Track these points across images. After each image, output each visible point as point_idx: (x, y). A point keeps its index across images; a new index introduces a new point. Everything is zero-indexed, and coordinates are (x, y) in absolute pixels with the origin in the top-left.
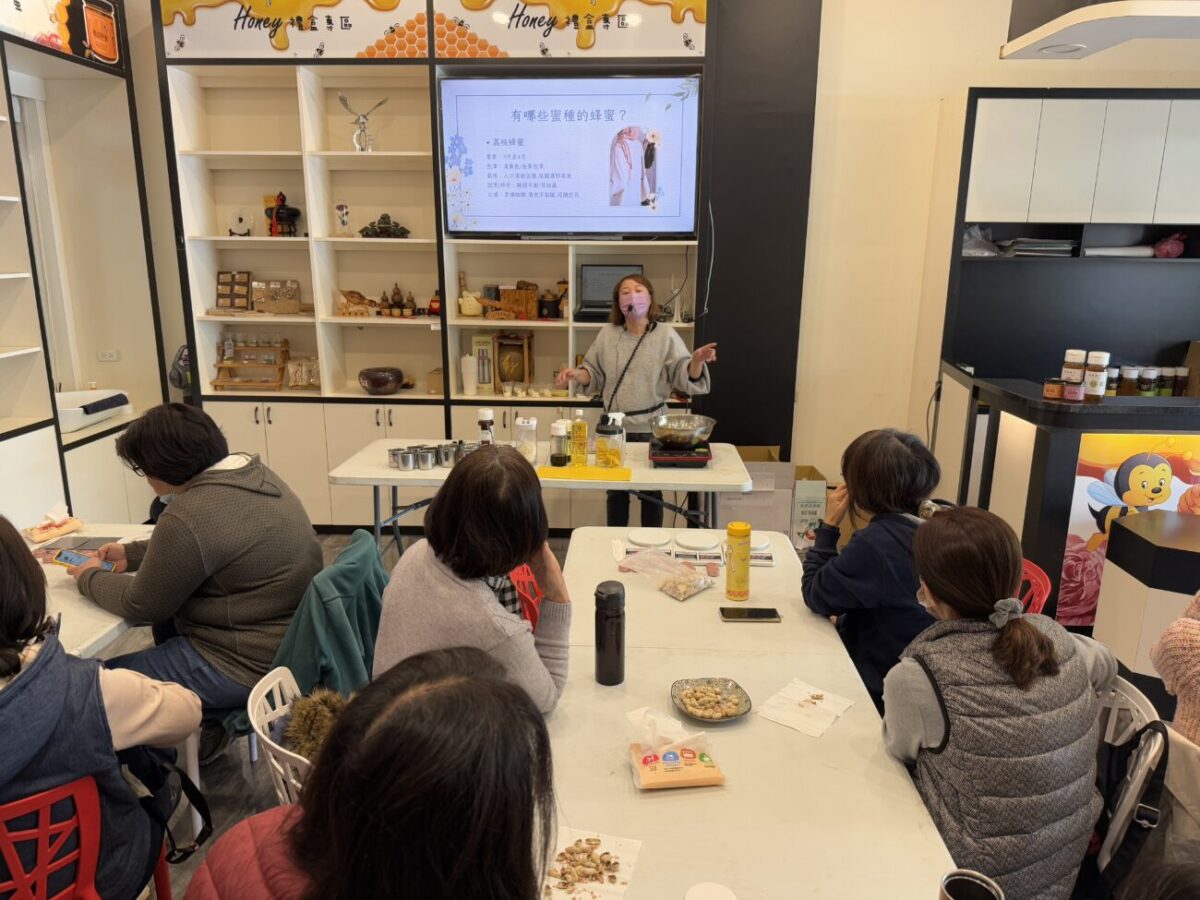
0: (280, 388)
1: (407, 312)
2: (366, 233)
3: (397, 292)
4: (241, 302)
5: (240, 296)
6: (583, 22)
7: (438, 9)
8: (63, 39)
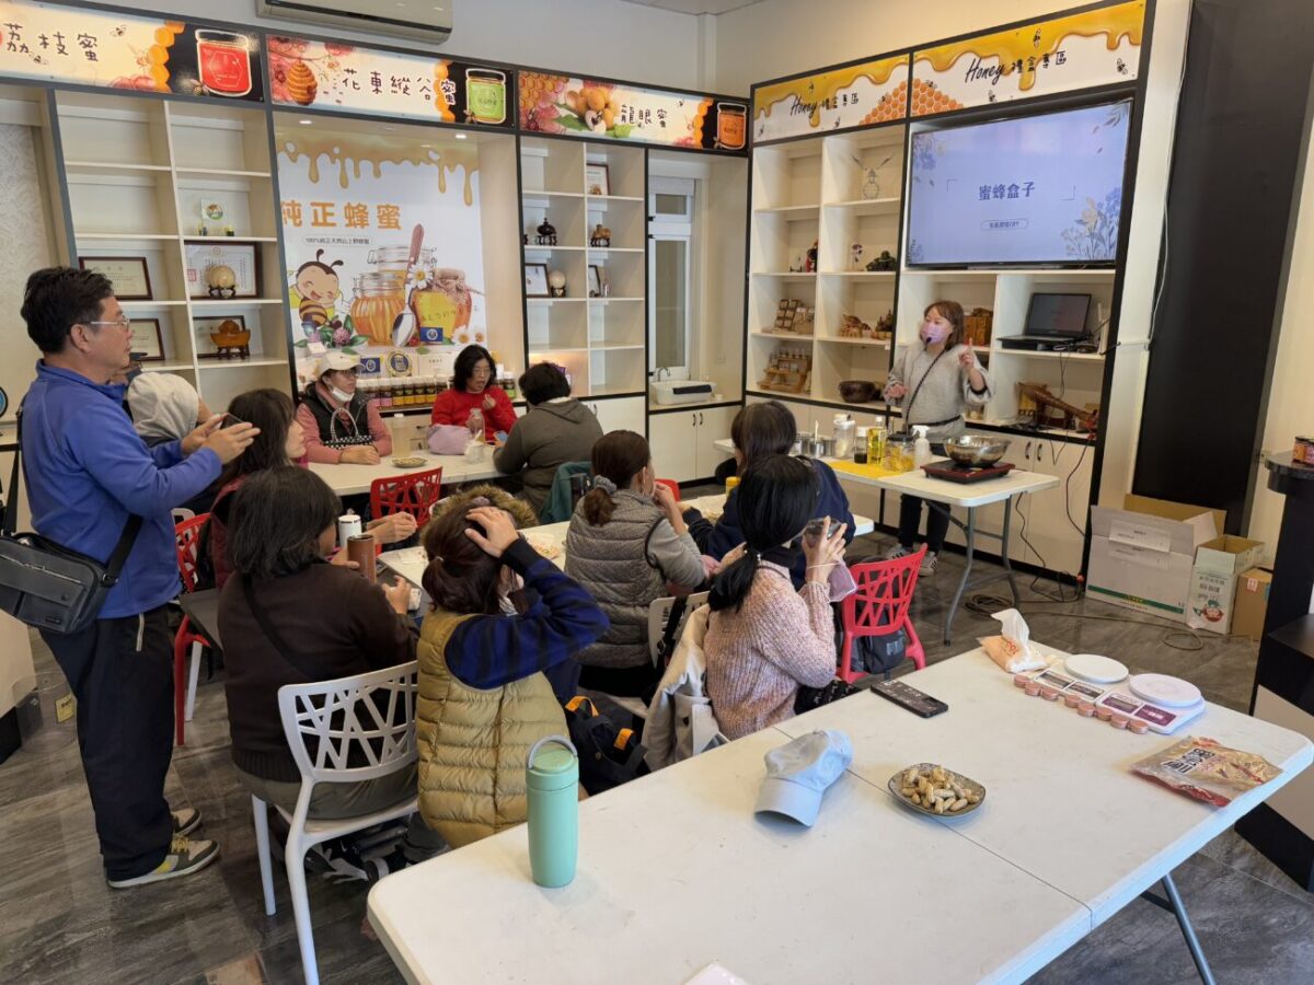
0: (801, 392)
2: (871, 267)
3: (889, 317)
4: (788, 323)
5: (788, 318)
6: (1026, 66)
7: (915, 76)
8: (696, 139)
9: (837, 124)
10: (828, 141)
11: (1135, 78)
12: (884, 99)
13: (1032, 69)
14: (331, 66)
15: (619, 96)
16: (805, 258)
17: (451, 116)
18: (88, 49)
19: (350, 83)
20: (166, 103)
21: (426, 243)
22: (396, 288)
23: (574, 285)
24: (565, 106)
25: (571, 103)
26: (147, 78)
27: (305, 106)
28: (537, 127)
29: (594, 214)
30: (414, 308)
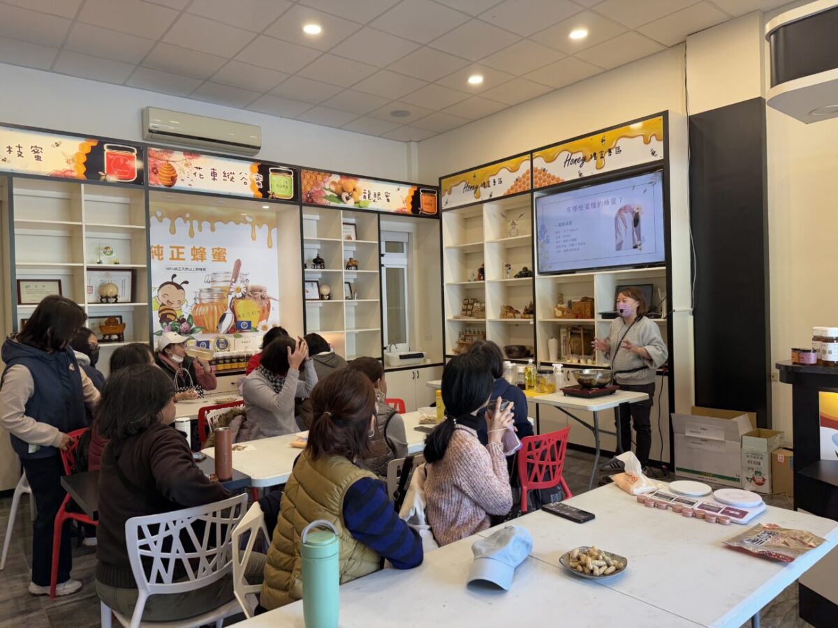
2: (517, 276)
3: (531, 306)
4: (469, 313)
5: (469, 310)
6: (598, 155)
7: (534, 166)
8: (408, 209)
9: (491, 196)
10: (486, 206)
11: (662, 158)
12: (517, 180)
13: (602, 157)
14: (187, 165)
15: (362, 184)
16: (477, 273)
17: (260, 195)
18: (36, 154)
19: (198, 175)
20: (83, 185)
21: (242, 270)
22: (222, 298)
23: (336, 292)
24: (330, 190)
25: (333, 188)
26: (71, 171)
27: (169, 188)
28: (313, 201)
29: (347, 253)
30: (233, 310)
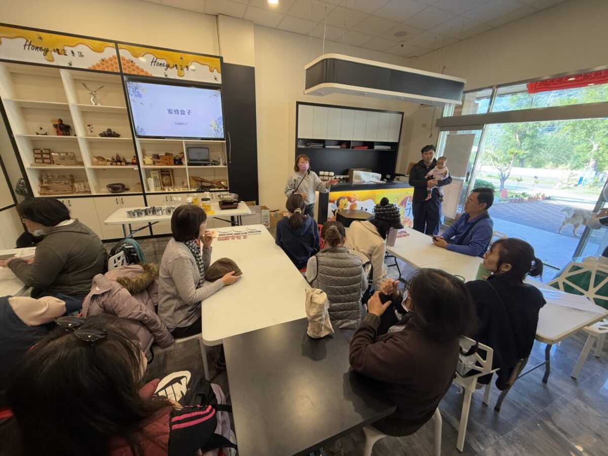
0: (72, 193)
1: (123, 163)
2: (102, 135)
3: (118, 156)
4: (47, 161)
6: (179, 67)
7: (121, 55)
9: (70, 64)
11: (221, 83)
12: (103, 60)
13: (182, 69)
